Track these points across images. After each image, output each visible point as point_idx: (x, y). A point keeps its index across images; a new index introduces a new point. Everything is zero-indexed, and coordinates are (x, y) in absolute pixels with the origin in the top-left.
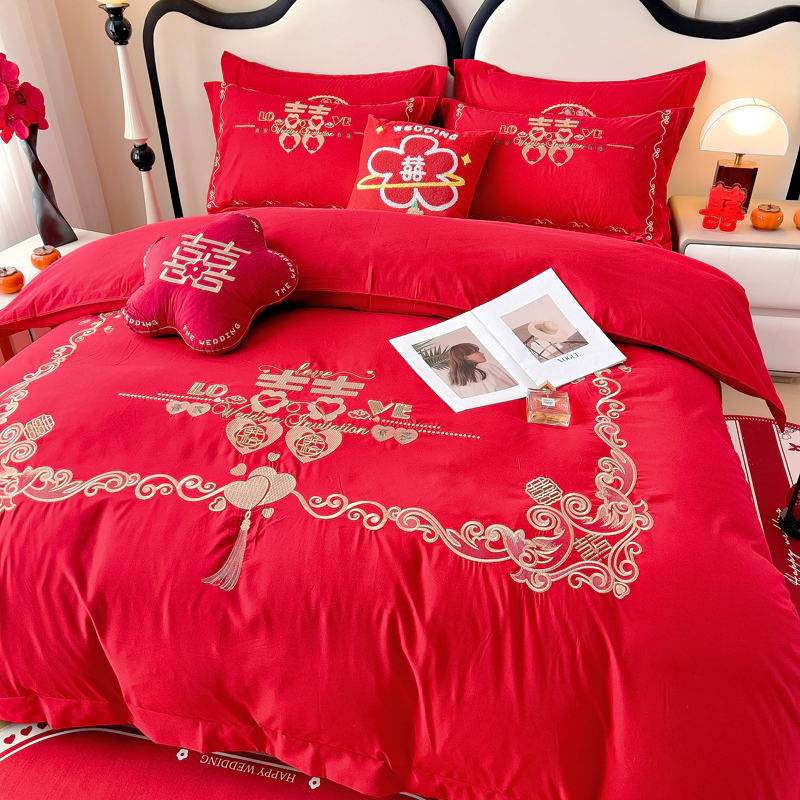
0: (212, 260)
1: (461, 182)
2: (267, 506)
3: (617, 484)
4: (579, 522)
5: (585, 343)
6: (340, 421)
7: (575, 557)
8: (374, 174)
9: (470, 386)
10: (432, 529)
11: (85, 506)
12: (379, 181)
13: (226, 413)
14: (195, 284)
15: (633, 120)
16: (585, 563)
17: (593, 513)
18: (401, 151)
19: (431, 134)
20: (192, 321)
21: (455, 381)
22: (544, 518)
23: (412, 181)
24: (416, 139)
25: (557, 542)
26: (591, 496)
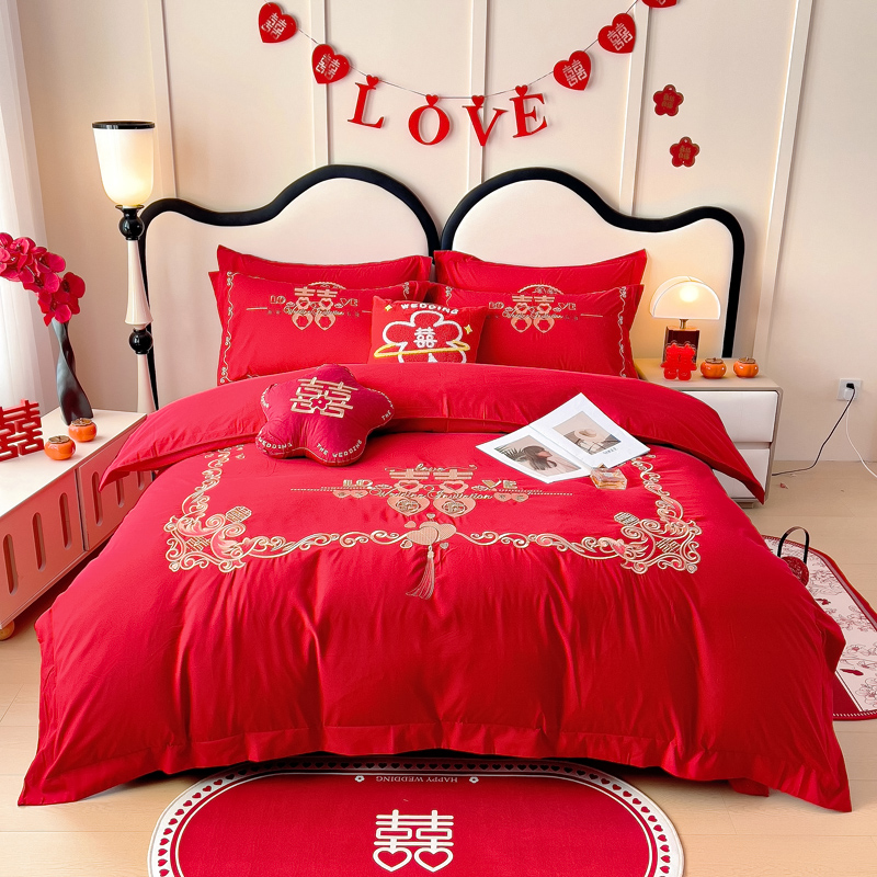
0: (330, 395)
1: (467, 347)
2: (441, 542)
3: (671, 514)
4: (656, 533)
5: (619, 441)
6: (468, 492)
7: (659, 552)
8: (390, 344)
9: (547, 470)
10: (563, 544)
11: (303, 557)
12: (396, 349)
13: (381, 494)
14: (323, 412)
15: (598, 295)
16: (666, 555)
17: (662, 528)
18: (412, 324)
19: (436, 310)
20: (325, 439)
21: (536, 468)
22: (633, 533)
23: (426, 348)
24: (423, 314)
25: (645, 545)
26: (658, 520)
